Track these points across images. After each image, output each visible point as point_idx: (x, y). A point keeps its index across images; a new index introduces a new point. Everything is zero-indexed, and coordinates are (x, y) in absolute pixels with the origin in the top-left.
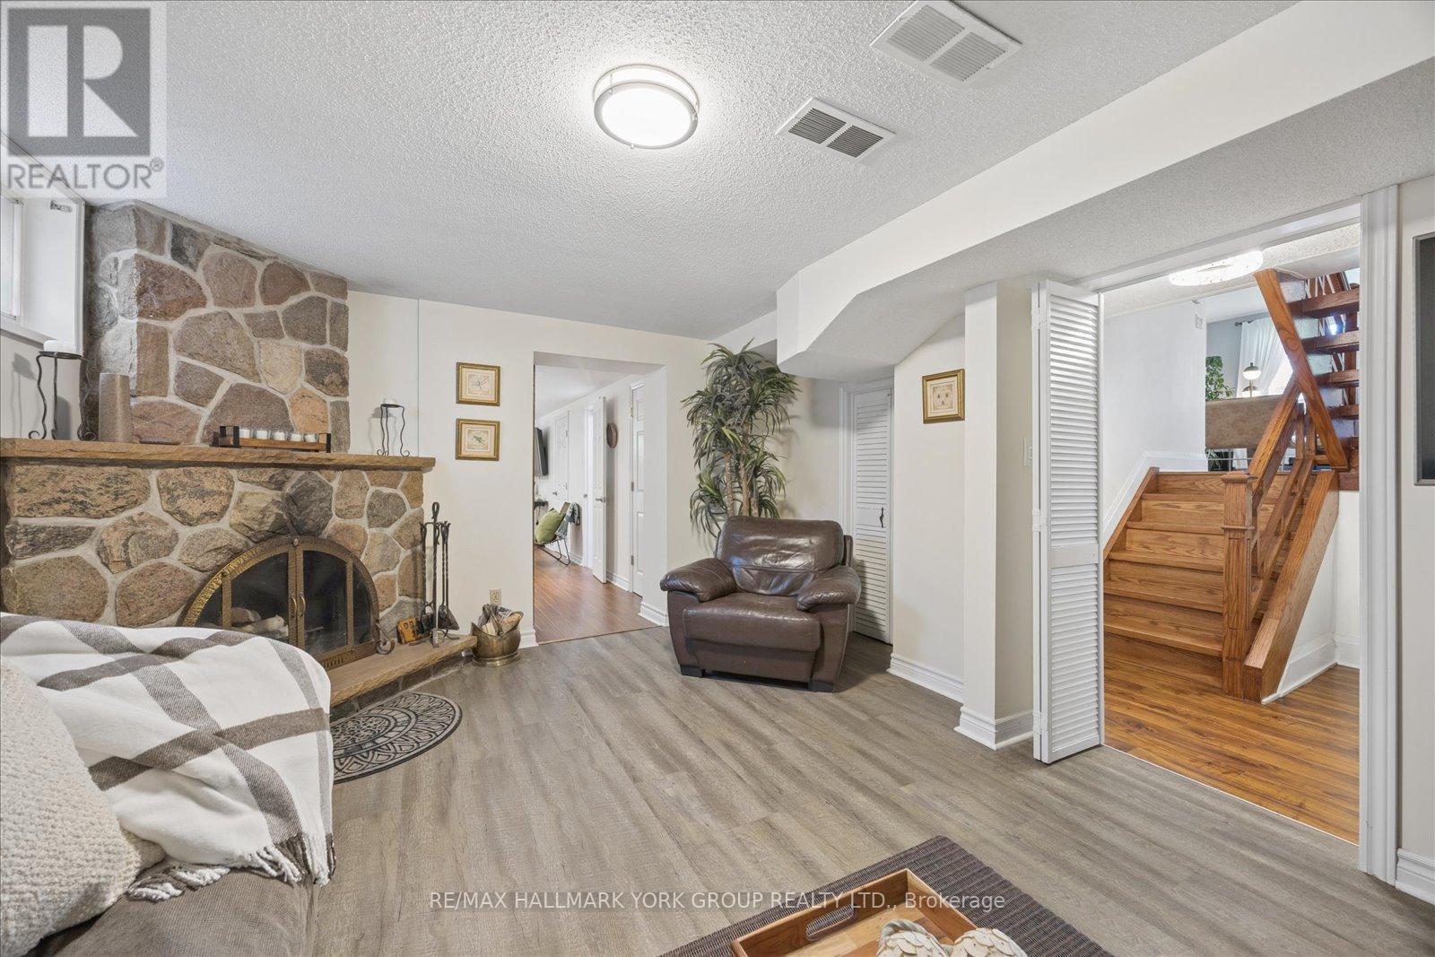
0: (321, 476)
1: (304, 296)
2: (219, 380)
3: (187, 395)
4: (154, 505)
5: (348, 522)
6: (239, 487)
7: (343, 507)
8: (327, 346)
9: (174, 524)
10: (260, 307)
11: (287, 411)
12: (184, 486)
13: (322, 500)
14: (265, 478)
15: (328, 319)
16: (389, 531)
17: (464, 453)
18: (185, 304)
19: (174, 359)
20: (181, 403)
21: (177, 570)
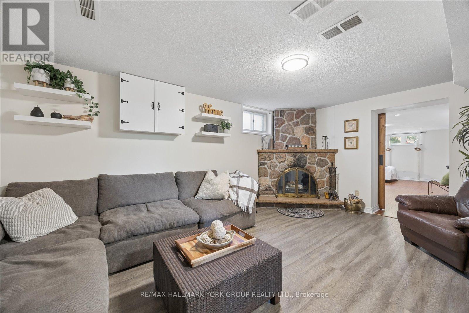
0: (305, 154)
1: (305, 115)
2: (287, 136)
3: (282, 140)
4: (274, 160)
5: (311, 165)
6: (287, 157)
7: (310, 162)
8: (310, 125)
9: (277, 163)
10: (295, 120)
11: (300, 141)
12: (278, 157)
13: (304, 160)
14: (292, 155)
15: (310, 118)
16: (323, 169)
17: (347, 147)
18: (282, 124)
19: (280, 134)
20: (281, 142)
21: (277, 171)
